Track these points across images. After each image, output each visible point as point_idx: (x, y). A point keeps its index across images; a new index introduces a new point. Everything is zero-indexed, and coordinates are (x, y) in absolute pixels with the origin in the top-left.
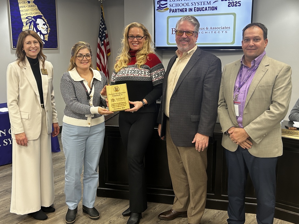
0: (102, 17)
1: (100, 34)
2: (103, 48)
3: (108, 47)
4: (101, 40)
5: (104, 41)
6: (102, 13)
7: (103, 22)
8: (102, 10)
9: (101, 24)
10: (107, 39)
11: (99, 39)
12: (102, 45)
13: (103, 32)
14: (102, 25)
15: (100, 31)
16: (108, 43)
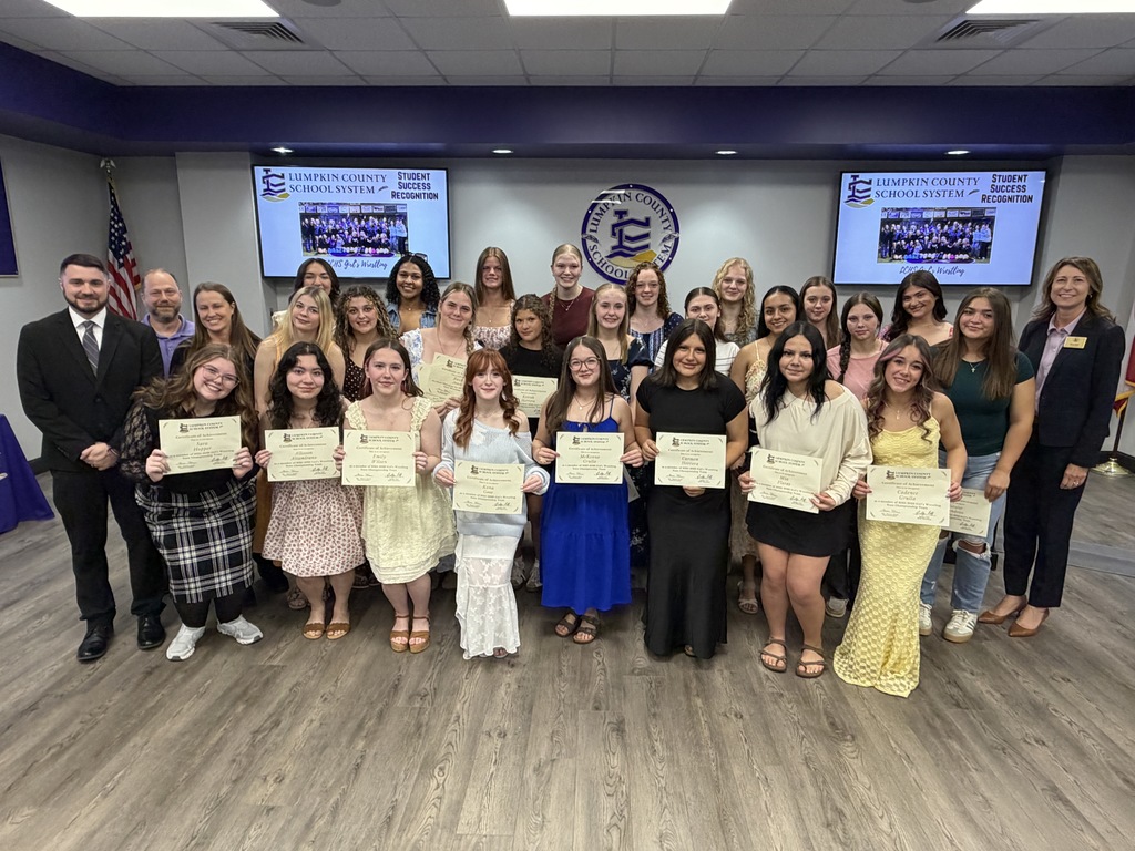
0: (114, 203)
1: (111, 242)
2: (123, 273)
4: (117, 255)
5: (123, 256)
6: (112, 195)
7: (118, 215)
8: (111, 188)
9: (112, 219)
11: (111, 253)
12: (121, 266)
13: (121, 238)
14: (117, 222)
15: (112, 235)
16: (135, 263)
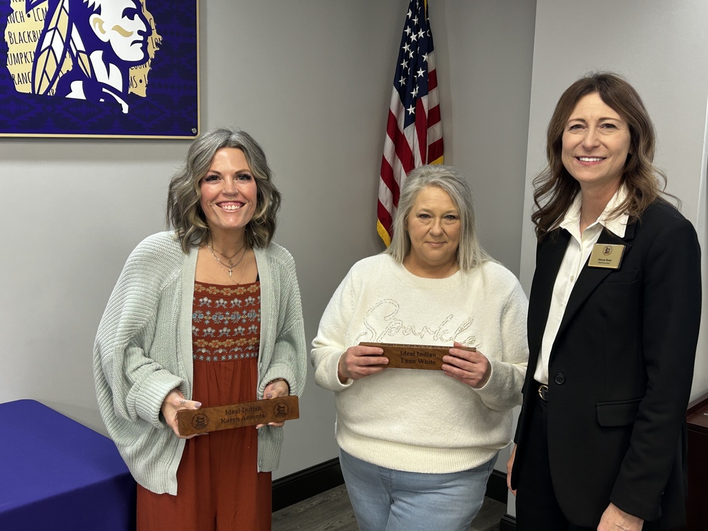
1: (400, 72)
2: (411, 135)
3: (435, 133)
4: (405, 99)
7: (420, 14)
10: (434, 92)
11: (395, 94)
13: (417, 63)
15: (403, 55)
16: (435, 115)
